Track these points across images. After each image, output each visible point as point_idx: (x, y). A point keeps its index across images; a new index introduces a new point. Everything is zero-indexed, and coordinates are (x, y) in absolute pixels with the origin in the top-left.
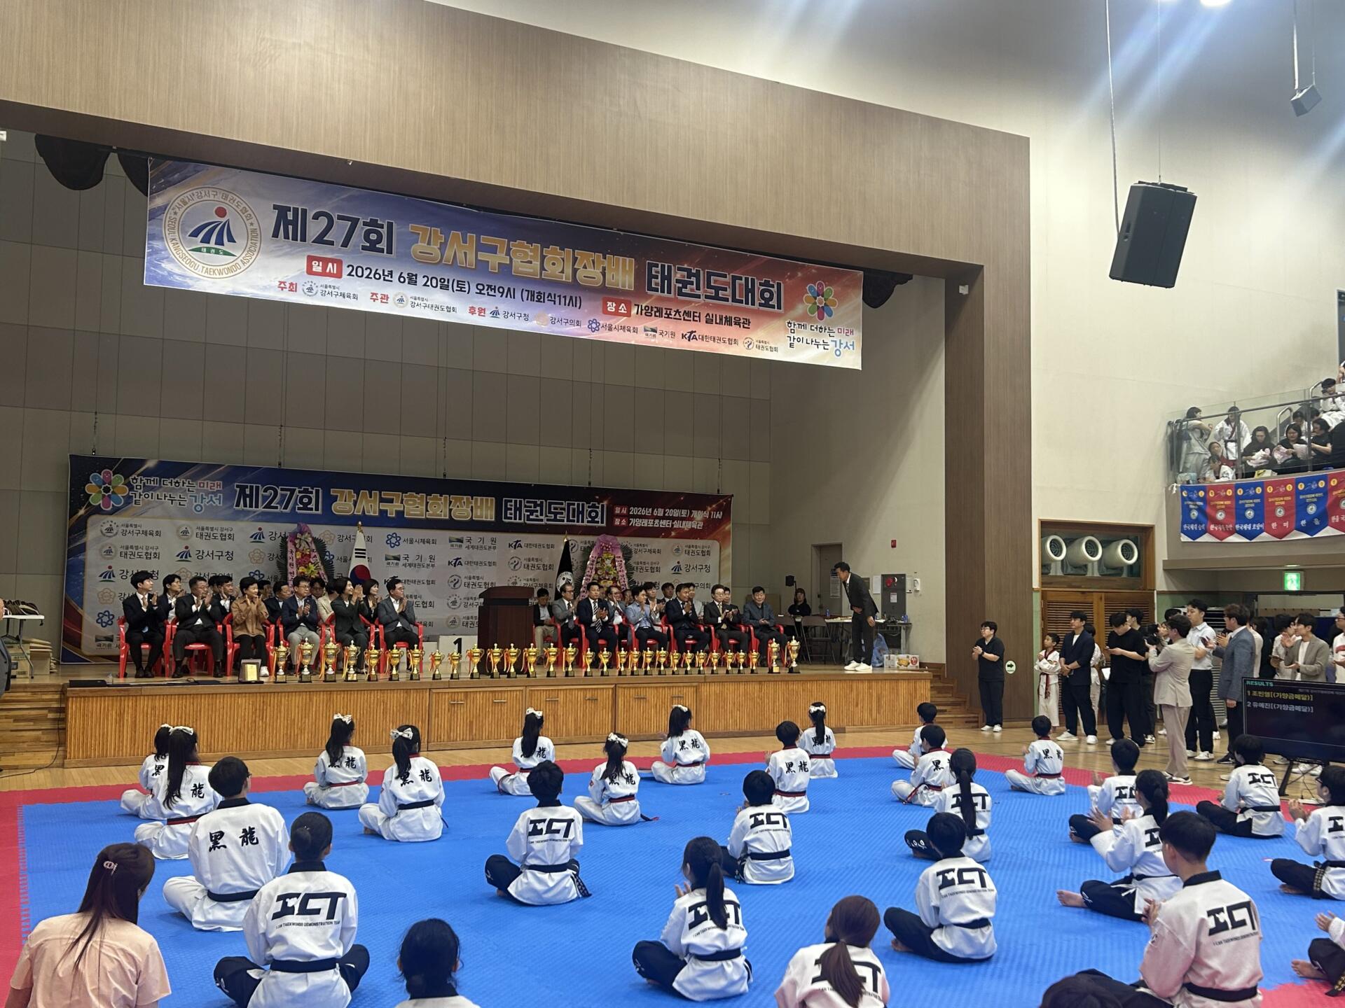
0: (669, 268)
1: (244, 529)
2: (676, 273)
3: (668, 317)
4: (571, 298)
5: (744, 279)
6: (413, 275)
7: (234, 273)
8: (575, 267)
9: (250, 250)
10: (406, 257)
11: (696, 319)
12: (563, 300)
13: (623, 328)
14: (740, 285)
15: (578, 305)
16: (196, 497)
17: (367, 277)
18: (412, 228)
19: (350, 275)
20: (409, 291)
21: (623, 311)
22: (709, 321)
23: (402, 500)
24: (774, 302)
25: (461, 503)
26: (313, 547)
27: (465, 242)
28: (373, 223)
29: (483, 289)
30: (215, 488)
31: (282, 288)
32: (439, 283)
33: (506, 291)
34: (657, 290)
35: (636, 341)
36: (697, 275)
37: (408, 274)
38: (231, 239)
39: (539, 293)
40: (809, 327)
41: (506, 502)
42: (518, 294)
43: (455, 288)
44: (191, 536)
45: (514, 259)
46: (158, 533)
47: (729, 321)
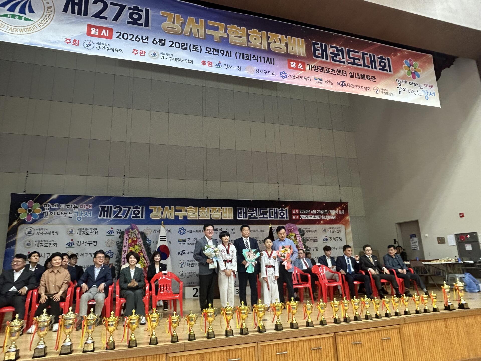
0: (325, 46)
1: (104, 228)
2: (329, 49)
3: (328, 73)
4: (268, 59)
5: (368, 54)
6: (162, 40)
7: (32, 31)
8: (269, 41)
9: (46, 18)
10: (158, 29)
11: (344, 74)
12: (262, 59)
13: (302, 77)
14: (367, 58)
15: (272, 63)
16: (78, 213)
17: (131, 40)
18: (162, 13)
19: (118, 37)
20: (160, 49)
21: (300, 68)
22: (352, 77)
23: (186, 210)
24: (387, 68)
25: (216, 211)
26: (139, 236)
27: (197, 23)
28: (136, 8)
29: (211, 50)
30: (89, 208)
31: (68, 43)
32: (181, 46)
33: (225, 53)
34: (319, 57)
35: (310, 86)
36: (342, 50)
37: (159, 39)
38: (31, 11)
39: (247, 54)
40: (408, 83)
41: (239, 209)
42: (233, 55)
43: (192, 49)
44: (75, 234)
45: (230, 35)
46: (57, 233)
47: (363, 77)
